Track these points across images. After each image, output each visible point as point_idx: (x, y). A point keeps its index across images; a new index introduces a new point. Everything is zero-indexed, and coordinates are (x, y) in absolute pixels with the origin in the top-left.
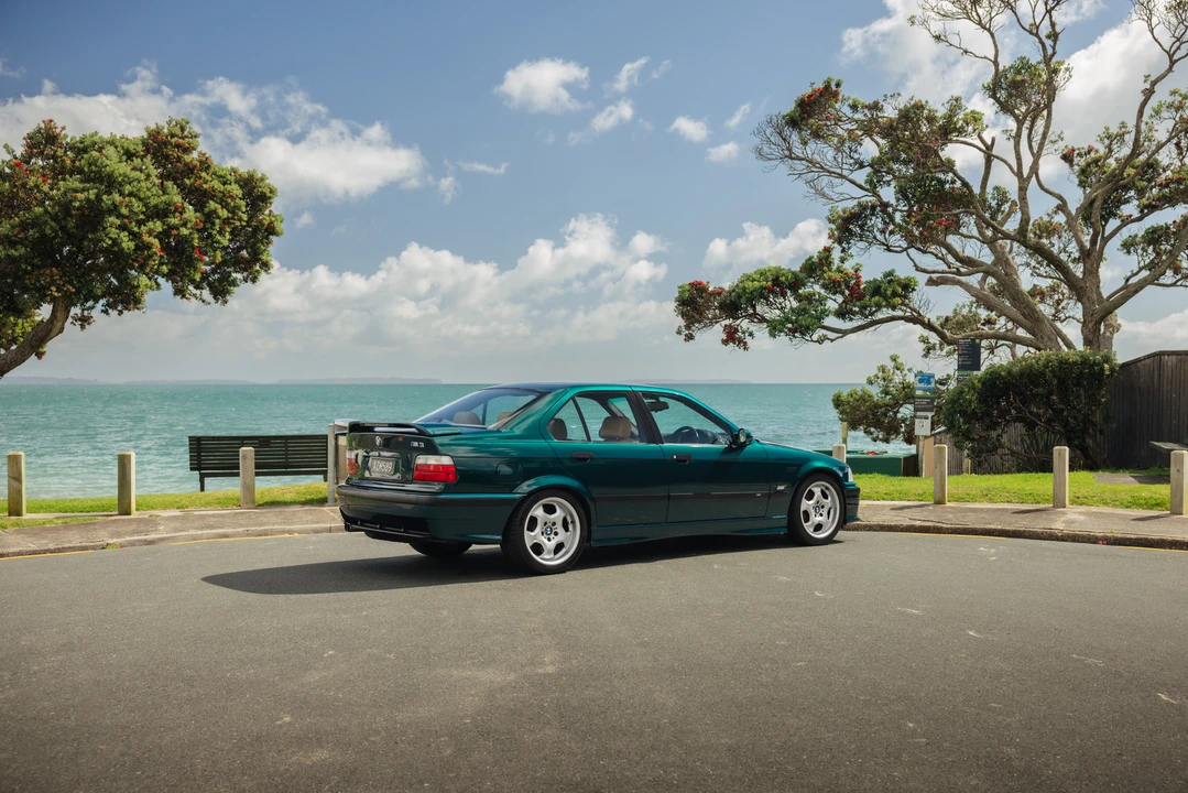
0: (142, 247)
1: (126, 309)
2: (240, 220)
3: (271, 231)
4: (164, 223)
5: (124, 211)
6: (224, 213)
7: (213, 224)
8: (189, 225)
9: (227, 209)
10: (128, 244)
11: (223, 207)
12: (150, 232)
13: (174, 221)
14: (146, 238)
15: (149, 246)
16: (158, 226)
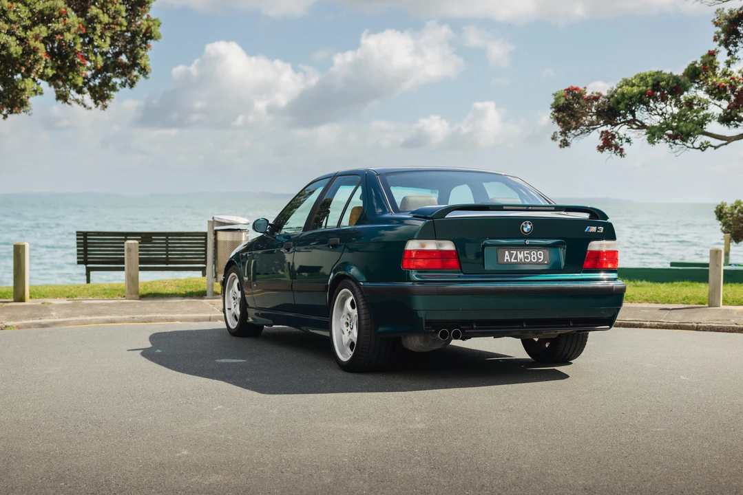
0: (29, 52)
1: (11, 112)
2: (121, 25)
3: (148, 35)
4: (49, 28)
5: (12, 16)
6: (105, 19)
7: (94, 29)
8: (73, 30)
9: (109, 15)
10: (15, 49)
11: (104, 13)
12: (36, 37)
13: (58, 26)
14: (32, 43)
15: (35, 51)
16: (42, 31)
